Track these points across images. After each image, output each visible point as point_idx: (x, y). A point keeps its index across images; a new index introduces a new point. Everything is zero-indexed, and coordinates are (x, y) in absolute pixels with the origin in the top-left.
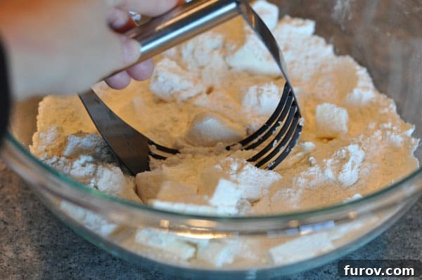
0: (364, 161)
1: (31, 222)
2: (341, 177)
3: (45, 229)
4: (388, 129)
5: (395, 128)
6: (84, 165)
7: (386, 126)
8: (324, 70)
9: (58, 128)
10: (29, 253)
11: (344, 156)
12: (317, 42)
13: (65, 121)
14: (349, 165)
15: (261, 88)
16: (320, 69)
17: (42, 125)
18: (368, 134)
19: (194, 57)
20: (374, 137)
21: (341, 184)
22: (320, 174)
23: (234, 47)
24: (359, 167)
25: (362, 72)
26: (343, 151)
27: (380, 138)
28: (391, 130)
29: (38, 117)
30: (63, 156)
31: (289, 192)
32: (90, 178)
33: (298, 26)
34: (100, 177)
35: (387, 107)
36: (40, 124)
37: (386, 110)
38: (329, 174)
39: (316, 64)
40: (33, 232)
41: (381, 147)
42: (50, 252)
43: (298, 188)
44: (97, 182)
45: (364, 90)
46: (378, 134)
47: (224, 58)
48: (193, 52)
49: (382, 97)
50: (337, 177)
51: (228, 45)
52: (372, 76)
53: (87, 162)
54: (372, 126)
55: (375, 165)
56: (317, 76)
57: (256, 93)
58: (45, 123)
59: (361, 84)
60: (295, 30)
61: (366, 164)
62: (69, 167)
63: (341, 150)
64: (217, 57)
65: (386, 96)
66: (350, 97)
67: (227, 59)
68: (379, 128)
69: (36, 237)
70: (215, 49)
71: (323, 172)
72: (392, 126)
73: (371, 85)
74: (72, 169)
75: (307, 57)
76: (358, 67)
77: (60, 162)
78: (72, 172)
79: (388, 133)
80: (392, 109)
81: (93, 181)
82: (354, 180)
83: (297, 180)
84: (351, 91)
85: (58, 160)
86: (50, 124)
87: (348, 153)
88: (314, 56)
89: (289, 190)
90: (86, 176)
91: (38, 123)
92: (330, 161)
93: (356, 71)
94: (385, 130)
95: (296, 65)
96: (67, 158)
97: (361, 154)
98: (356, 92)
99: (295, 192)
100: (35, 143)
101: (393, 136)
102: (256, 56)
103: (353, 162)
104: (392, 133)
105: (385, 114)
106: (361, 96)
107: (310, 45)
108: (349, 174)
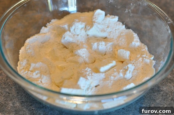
0: (134, 69)
1: (18, 93)
2: (126, 76)
3: (23, 95)
4: (144, 57)
5: (147, 57)
6: (37, 74)
7: (144, 56)
8: (122, 35)
9: (27, 60)
10: (18, 104)
11: (127, 68)
12: (119, 24)
13: (29, 57)
14: (128, 72)
15: (99, 43)
16: (121, 34)
17: (21, 58)
18: (137, 59)
19: (75, 31)
20: (139, 60)
21: (125, 79)
22: (118, 75)
23: (89, 28)
24: (133, 72)
25: (135, 35)
26: (126, 67)
27: (141, 61)
28: (146, 57)
29: (19, 56)
30: (29, 71)
31: (108, 82)
32: (39, 78)
33: (112, 18)
34: (42, 78)
35: (145, 48)
36: (20, 58)
37: (144, 50)
38: (121, 75)
39: (119, 32)
40: (19, 97)
41: (141, 64)
42: (25, 104)
43: (111, 80)
44: (41, 80)
45: (136, 42)
46: (141, 59)
47: (86, 31)
48: (74, 30)
49: (143, 44)
50: (124, 76)
51: (87, 27)
52: (139, 37)
53: (38, 73)
54: (139, 56)
55: (139, 71)
56: (119, 37)
57: (97, 45)
58: (22, 58)
59: (135, 40)
60: (111, 20)
61: (135, 71)
62: (32, 75)
63: (125, 66)
64: (83, 31)
65: (144, 44)
66: (131, 45)
67: (87, 32)
68: (141, 57)
69: (20, 98)
70: (82, 28)
71: (119, 74)
72: (146, 56)
73: (139, 40)
74: (33, 75)
75: (116, 30)
76: (134, 33)
77: (28, 73)
78: (33, 77)
79: (145, 59)
80: (146, 49)
81: (40, 80)
82: (130, 77)
83: (110, 77)
84: (132, 43)
85: (28, 72)
86: (24, 58)
87: (128, 67)
88: (118, 29)
89: (108, 81)
90: (37, 78)
91: (19, 58)
92: (121, 70)
93: (133, 35)
94: (143, 57)
95: (112, 33)
96: (31, 71)
97: (133, 67)
98: (133, 43)
99: (110, 82)
100: (19, 66)
101: (146, 60)
102: (97, 31)
103: (130, 70)
104: (146, 59)
105: (143, 51)
106: (135, 44)
107: (117, 25)
108: (129, 75)
